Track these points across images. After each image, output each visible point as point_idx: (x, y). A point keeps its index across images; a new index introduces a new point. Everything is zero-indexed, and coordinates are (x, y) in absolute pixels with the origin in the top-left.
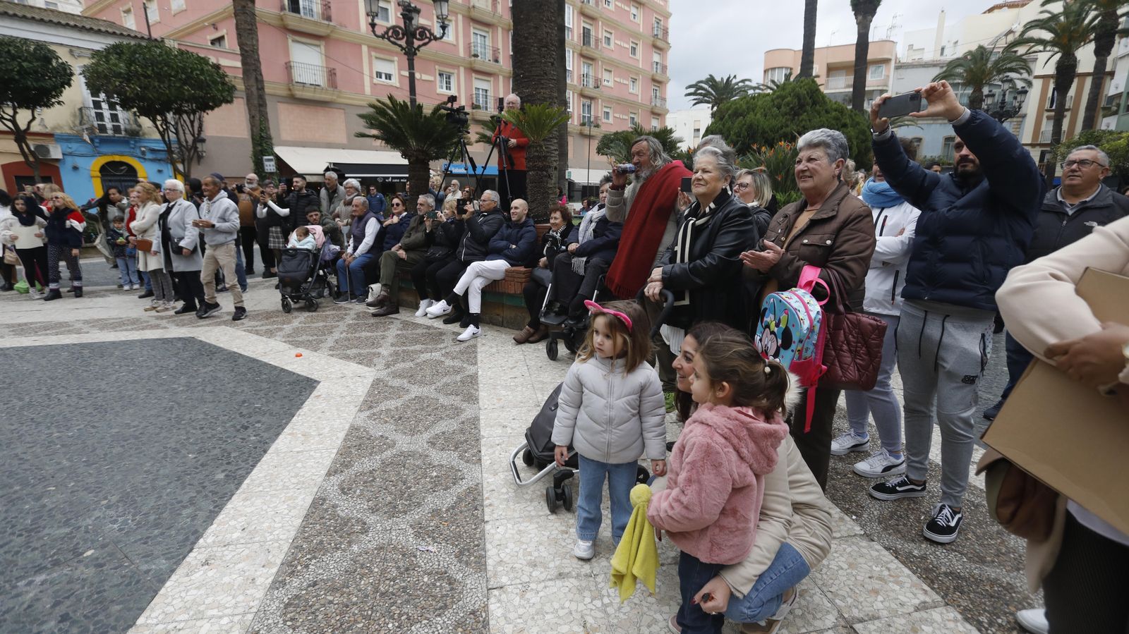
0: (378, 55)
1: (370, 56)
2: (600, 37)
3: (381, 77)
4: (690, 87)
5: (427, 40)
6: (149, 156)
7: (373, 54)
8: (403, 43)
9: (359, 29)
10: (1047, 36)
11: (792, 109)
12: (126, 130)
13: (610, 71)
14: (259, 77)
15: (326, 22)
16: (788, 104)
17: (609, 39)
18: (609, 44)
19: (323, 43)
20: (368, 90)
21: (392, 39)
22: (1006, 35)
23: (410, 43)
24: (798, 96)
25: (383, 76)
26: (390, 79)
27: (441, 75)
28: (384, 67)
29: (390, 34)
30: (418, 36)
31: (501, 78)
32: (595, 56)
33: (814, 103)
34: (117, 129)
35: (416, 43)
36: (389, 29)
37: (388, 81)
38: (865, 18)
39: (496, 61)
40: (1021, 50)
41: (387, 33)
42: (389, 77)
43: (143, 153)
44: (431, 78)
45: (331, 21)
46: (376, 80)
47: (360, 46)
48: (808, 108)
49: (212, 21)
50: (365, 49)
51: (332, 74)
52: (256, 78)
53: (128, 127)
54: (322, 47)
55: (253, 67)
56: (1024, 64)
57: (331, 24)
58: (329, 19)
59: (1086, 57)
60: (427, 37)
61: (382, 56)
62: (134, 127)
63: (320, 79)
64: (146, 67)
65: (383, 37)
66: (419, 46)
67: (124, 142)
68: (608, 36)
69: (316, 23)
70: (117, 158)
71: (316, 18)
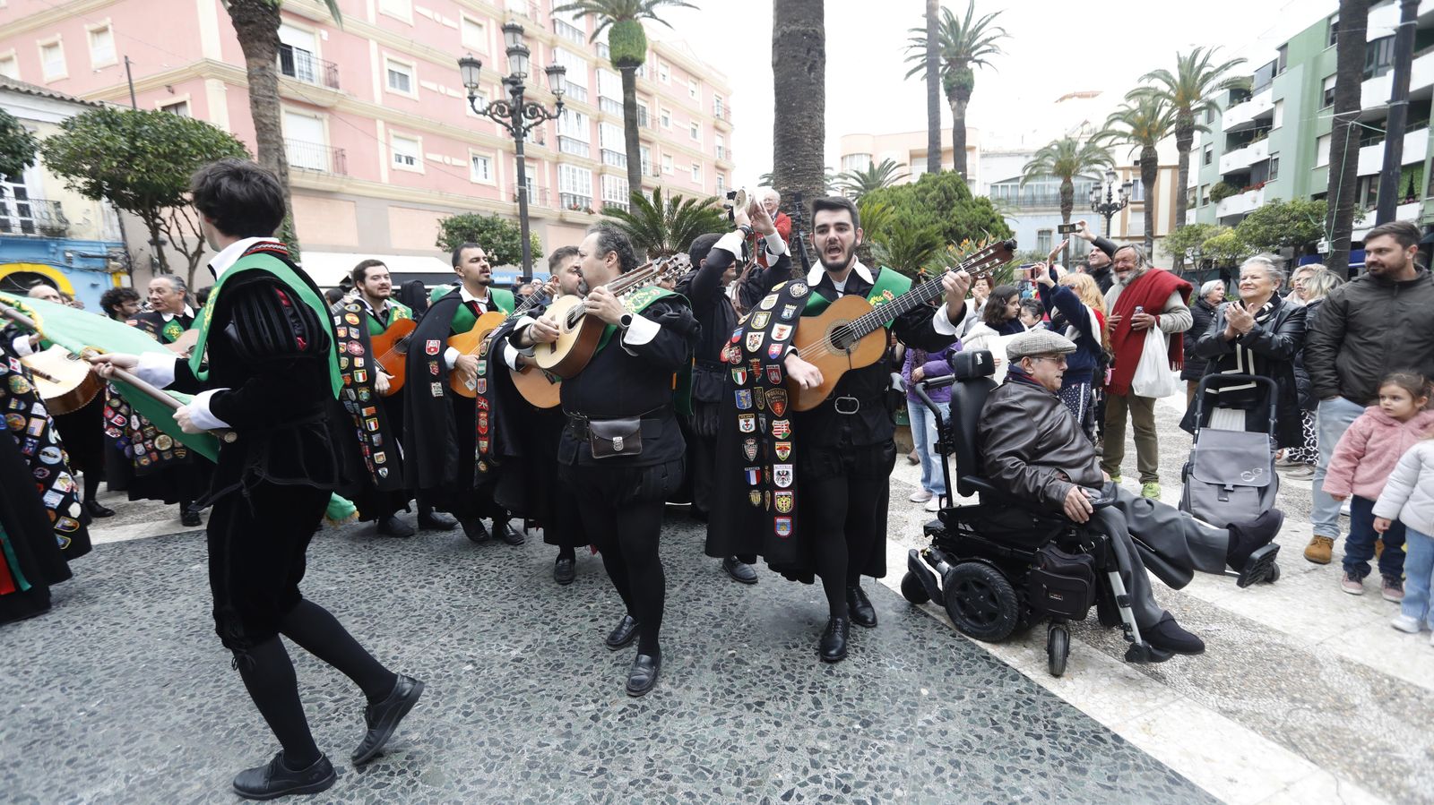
0: (397, 133)
1: (387, 134)
2: (657, 116)
3: (400, 161)
4: (764, 177)
5: (539, 119)
6: (77, 264)
7: (391, 131)
8: (509, 120)
9: (372, 99)
10: (1129, 129)
11: (939, 203)
12: (43, 229)
13: (670, 157)
14: (282, 159)
15: (334, 90)
16: (934, 198)
17: (666, 118)
18: (666, 124)
19: (326, 116)
20: (385, 177)
21: (496, 117)
22: (1082, 125)
23: (517, 122)
24: (943, 189)
25: (404, 160)
26: (412, 163)
27: (475, 159)
28: (406, 149)
29: (493, 110)
30: (528, 114)
31: (547, 164)
32: (653, 138)
33: (961, 197)
34: (27, 227)
35: (526, 122)
36: (491, 105)
37: (409, 165)
38: (959, 103)
39: (542, 143)
40: (1101, 144)
41: (489, 108)
42: (410, 160)
43: (69, 260)
44: (463, 163)
45: (337, 87)
46: (396, 165)
47: (374, 120)
48: (955, 202)
49: (166, 81)
50: (380, 124)
51: (339, 155)
52: (279, 160)
53: (47, 223)
54: (326, 122)
55: (275, 146)
56: (1106, 156)
57: (339, 91)
58: (335, 85)
59: (1167, 150)
60: (539, 116)
61: (402, 134)
62: (56, 223)
63: (323, 162)
64: (159, 142)
65: (484, 113)
66: (530, 126)
67: (41, 245)
68: (666, 115)
69: (319, 90)
70: (27, 268)
71: (315, 84)
